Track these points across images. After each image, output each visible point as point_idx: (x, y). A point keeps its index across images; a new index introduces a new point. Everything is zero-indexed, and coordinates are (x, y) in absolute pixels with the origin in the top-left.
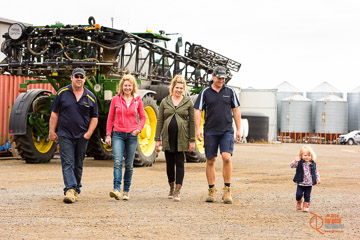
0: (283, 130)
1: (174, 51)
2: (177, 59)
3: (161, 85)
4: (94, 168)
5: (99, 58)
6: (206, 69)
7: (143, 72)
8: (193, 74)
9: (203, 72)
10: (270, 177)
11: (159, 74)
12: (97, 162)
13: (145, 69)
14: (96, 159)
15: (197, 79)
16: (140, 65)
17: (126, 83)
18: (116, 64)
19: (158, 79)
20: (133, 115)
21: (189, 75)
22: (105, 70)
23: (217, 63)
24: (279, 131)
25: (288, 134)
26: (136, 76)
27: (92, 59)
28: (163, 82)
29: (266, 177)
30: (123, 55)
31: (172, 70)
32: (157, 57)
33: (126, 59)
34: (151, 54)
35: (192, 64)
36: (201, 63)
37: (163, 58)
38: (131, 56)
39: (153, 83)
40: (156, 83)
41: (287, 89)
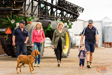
0: (106, 41)
1: (51, 3)
2: (52, 7)
3: (44, 20)
4: (12, 62)
5: (13, 7)
6: (66, 11)
7: (35, 13)
8: (60, 14)
9: (65, 13)
10: (99, 65)
11: (43, 14)
12: (13, 58)
13: (36, 12)
14: (12, 57)
15: (62, 16)
16: (34, 10)
17: (38, 25)
18: (22, 10)
19: (43, 16)
20: (40, 36)
21: (58, 15)
22: (17, 12)
23: (72, 8)
24: (103, 42)
25: (108, 43)
26: (32, 15)
27: (10, 7)
28: (45, 18)
29: (97, 65)
30: (25, 5)
31: (50, 12)
32: (42, 5)
33: (27, 7)
34: (39, 4)
35: (59, 9)
36: (64, 8)
37: (45, 6)
38: (29, 5)
39: (40, 19)
40: (42, 19)
41: (107, 21)
